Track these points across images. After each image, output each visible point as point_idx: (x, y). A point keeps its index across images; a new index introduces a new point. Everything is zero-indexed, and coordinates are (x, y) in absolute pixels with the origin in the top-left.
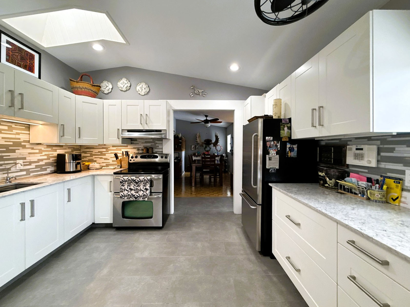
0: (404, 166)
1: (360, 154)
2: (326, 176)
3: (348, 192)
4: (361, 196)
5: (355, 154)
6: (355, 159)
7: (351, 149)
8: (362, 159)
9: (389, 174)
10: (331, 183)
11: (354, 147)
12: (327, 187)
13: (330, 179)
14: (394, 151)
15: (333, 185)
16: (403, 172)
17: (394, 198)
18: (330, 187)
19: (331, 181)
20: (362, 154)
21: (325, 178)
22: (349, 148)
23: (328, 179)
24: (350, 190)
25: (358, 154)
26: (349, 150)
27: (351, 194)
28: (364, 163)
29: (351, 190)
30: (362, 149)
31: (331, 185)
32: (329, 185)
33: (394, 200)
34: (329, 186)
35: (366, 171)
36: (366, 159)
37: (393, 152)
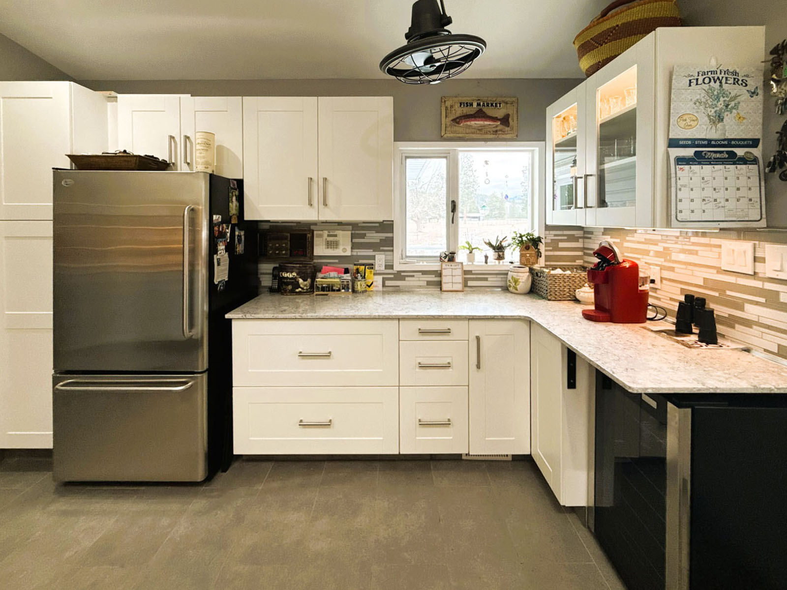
0: (374, 251)
1: (334, 242)
2: (297, 277)
3: (329, 291)
4: (345, 291)
5: (328, 241)
6: (328, 248)
7: (321, 236)
8: (336, 248)
9: (361, 261)
10: (306, 285)
11: (326, 233)
12: (300, 293)
13: (305, 280)
14: (366, 238)
15: (308, 288)
16: (373, 258)
17: (369, 285)
18: (305, 291)
19: (305, 283)
20: (336, 242)
21: (296, 280)
22: (317, 234)
23: (301, 281)
24: (330, 288)
25: (331, 241)
26: (316, 237)
27: (333, 292)
28: (339, 252)
29: (332, 287)
30: (336, 236)
31: (305, 288)
32: (302, 289)
33: (369, 286)
34: (302, 291)
35: (337, 261)
36: (341, 247)
37: (364, 238)
